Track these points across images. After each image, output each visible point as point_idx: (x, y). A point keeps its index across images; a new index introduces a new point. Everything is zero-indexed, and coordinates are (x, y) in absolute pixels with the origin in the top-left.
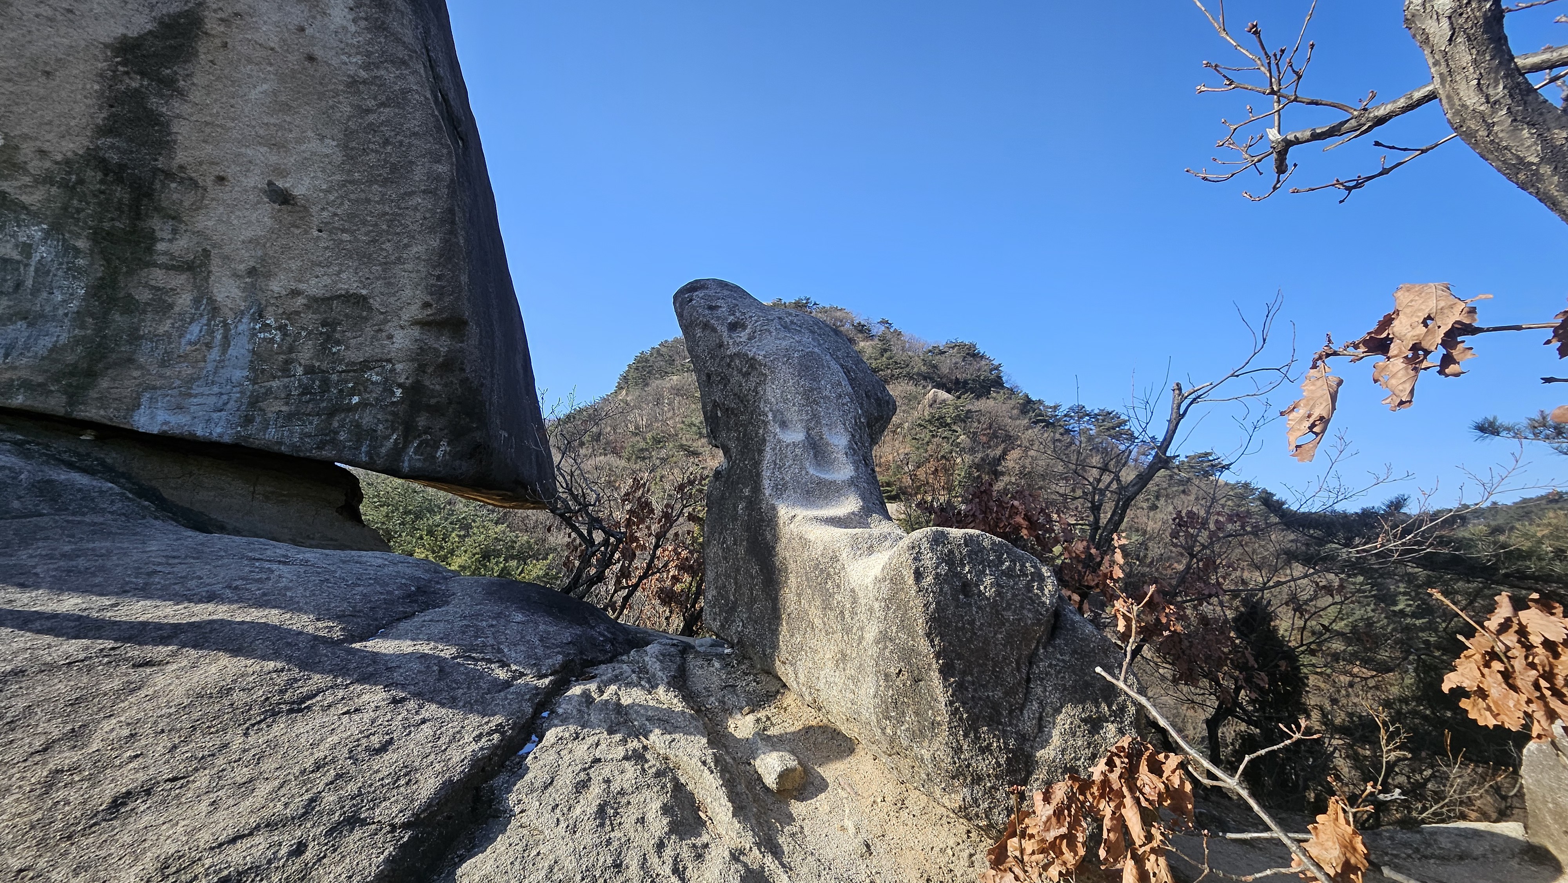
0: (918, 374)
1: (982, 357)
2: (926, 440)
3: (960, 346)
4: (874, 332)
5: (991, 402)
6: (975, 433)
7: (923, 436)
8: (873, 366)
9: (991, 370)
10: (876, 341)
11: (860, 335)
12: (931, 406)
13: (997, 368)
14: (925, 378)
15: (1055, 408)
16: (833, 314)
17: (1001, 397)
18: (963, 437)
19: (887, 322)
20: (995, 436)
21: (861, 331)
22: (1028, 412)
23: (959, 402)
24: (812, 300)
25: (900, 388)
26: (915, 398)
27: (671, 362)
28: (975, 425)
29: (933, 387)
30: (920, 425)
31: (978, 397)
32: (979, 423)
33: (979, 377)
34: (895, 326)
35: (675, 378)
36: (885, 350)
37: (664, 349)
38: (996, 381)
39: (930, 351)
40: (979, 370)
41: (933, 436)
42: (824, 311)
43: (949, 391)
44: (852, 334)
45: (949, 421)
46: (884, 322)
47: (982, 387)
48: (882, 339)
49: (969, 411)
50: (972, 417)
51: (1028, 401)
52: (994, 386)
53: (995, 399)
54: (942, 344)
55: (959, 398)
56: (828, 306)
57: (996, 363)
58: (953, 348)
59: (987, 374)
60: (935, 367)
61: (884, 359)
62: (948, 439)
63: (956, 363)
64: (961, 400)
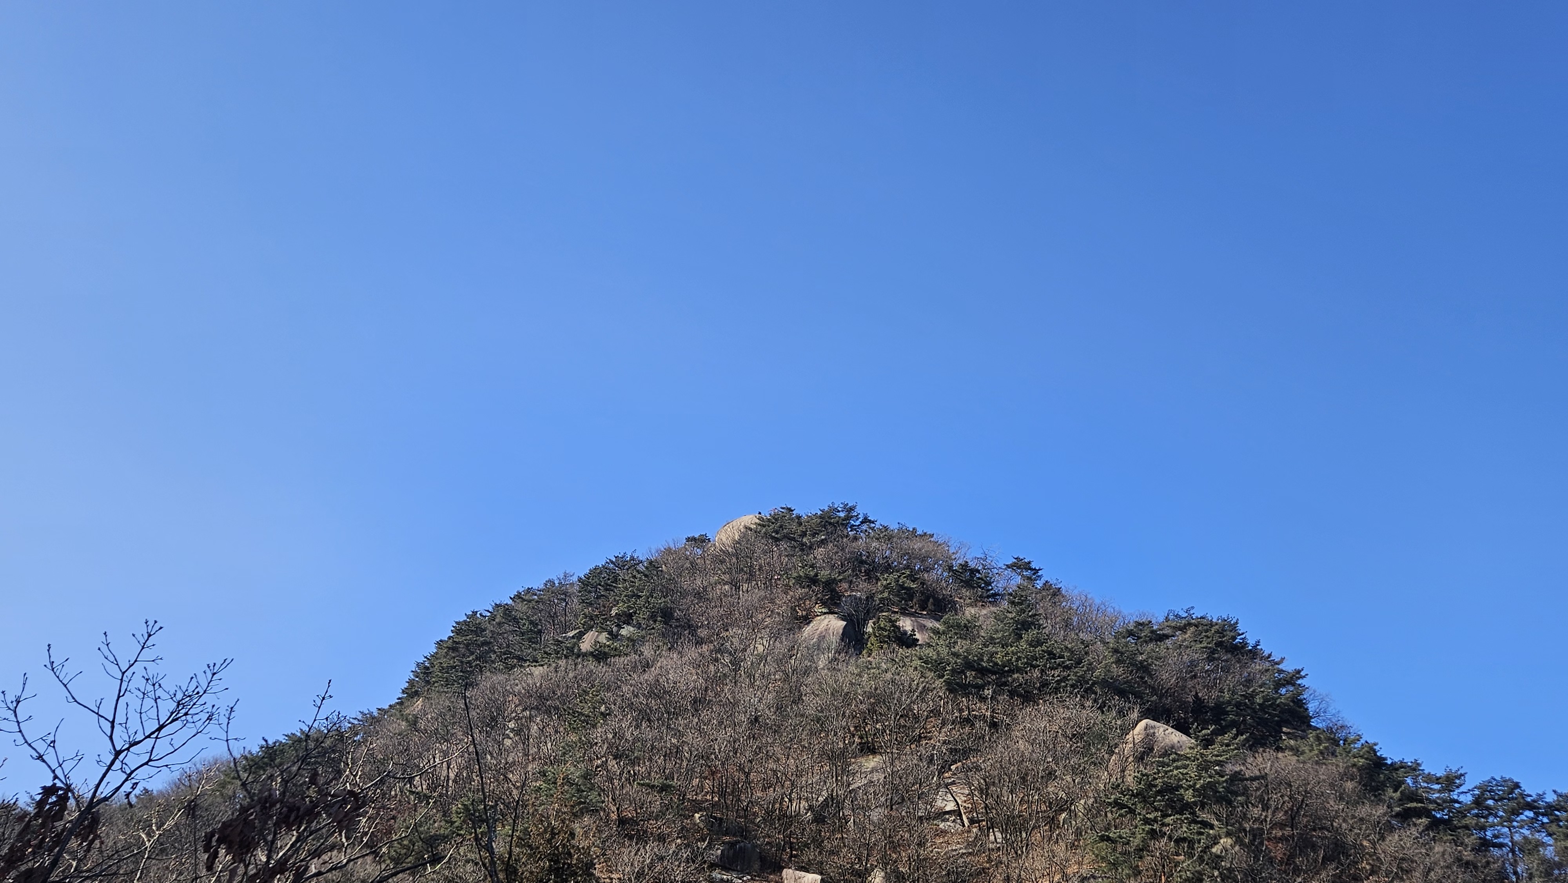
0: (1104, 683)
1: (1254, 653)
2: (1136, 842)
3: (1202, 626)
4: (999, 585)
5: (1287, 760)
6: (1256, 834)
7: (1125, 832)
8: (999, 659)
9: (1278, 685)
10: (1005, 604)
11: (966, 592)
12: (1140, 758)
13: (1293, 678)
14: (1122, 693)
15: (1450, 781)
16: (905, 544)
17: (1310, 747)
18: (1227, 842)
19: (1027, 566)
20: (1305, 844)
21: (968, 584)
22: (1382, 787)
23: (1210, 753)
24: (860, 511)
25: (1063, 713)
26: (1102, 738)
27: (534, 634)
28: (1256, 812)
29: (1144, 715)
30: (1117, 804)
31: (1256, 743)
32: (1266, 807)
33: (1252, 696)
34: (1047, 576)
35: (538, 671)
36: (1025, 626)
37: (521, 607)
38: (1291, 712)
39: (1130, 633)
40: (1249, 682)
41: (1153, 834)
42: (886, 535)
43: (1182, 727)
44: (948, 588)
45: (1189, 796)
46: (1020, 566)
47: (1262, 722)
48: (1019, 600)
49: (1237, 777)
50: (1245, 792)
51: (1378, 763)
52: (1287, 723)
53: (1296, 751)
54: (1157, 616)
55: (1207, 743)
56: (894, 526)
57: (1288, 667)
58: (1183, 629)
59: (1269, 691)
60: (1144, 668)
61: (1023, 644)
62: (1191, 843)
63: (1193, 664)
64: (1216, 748)
